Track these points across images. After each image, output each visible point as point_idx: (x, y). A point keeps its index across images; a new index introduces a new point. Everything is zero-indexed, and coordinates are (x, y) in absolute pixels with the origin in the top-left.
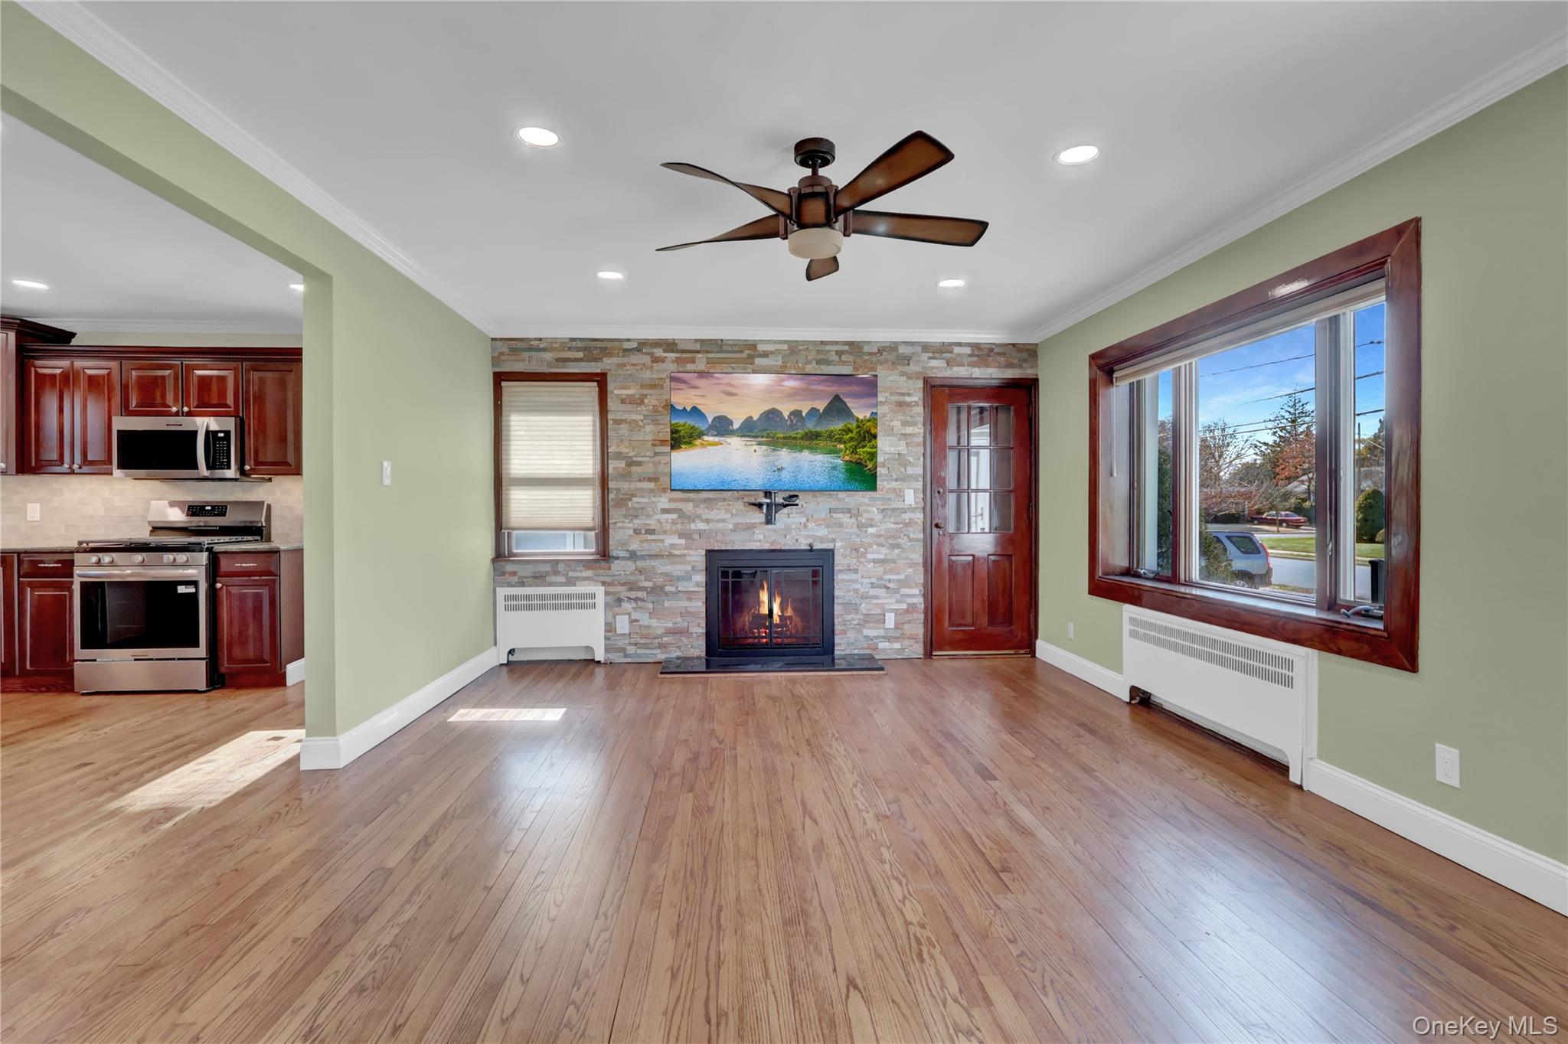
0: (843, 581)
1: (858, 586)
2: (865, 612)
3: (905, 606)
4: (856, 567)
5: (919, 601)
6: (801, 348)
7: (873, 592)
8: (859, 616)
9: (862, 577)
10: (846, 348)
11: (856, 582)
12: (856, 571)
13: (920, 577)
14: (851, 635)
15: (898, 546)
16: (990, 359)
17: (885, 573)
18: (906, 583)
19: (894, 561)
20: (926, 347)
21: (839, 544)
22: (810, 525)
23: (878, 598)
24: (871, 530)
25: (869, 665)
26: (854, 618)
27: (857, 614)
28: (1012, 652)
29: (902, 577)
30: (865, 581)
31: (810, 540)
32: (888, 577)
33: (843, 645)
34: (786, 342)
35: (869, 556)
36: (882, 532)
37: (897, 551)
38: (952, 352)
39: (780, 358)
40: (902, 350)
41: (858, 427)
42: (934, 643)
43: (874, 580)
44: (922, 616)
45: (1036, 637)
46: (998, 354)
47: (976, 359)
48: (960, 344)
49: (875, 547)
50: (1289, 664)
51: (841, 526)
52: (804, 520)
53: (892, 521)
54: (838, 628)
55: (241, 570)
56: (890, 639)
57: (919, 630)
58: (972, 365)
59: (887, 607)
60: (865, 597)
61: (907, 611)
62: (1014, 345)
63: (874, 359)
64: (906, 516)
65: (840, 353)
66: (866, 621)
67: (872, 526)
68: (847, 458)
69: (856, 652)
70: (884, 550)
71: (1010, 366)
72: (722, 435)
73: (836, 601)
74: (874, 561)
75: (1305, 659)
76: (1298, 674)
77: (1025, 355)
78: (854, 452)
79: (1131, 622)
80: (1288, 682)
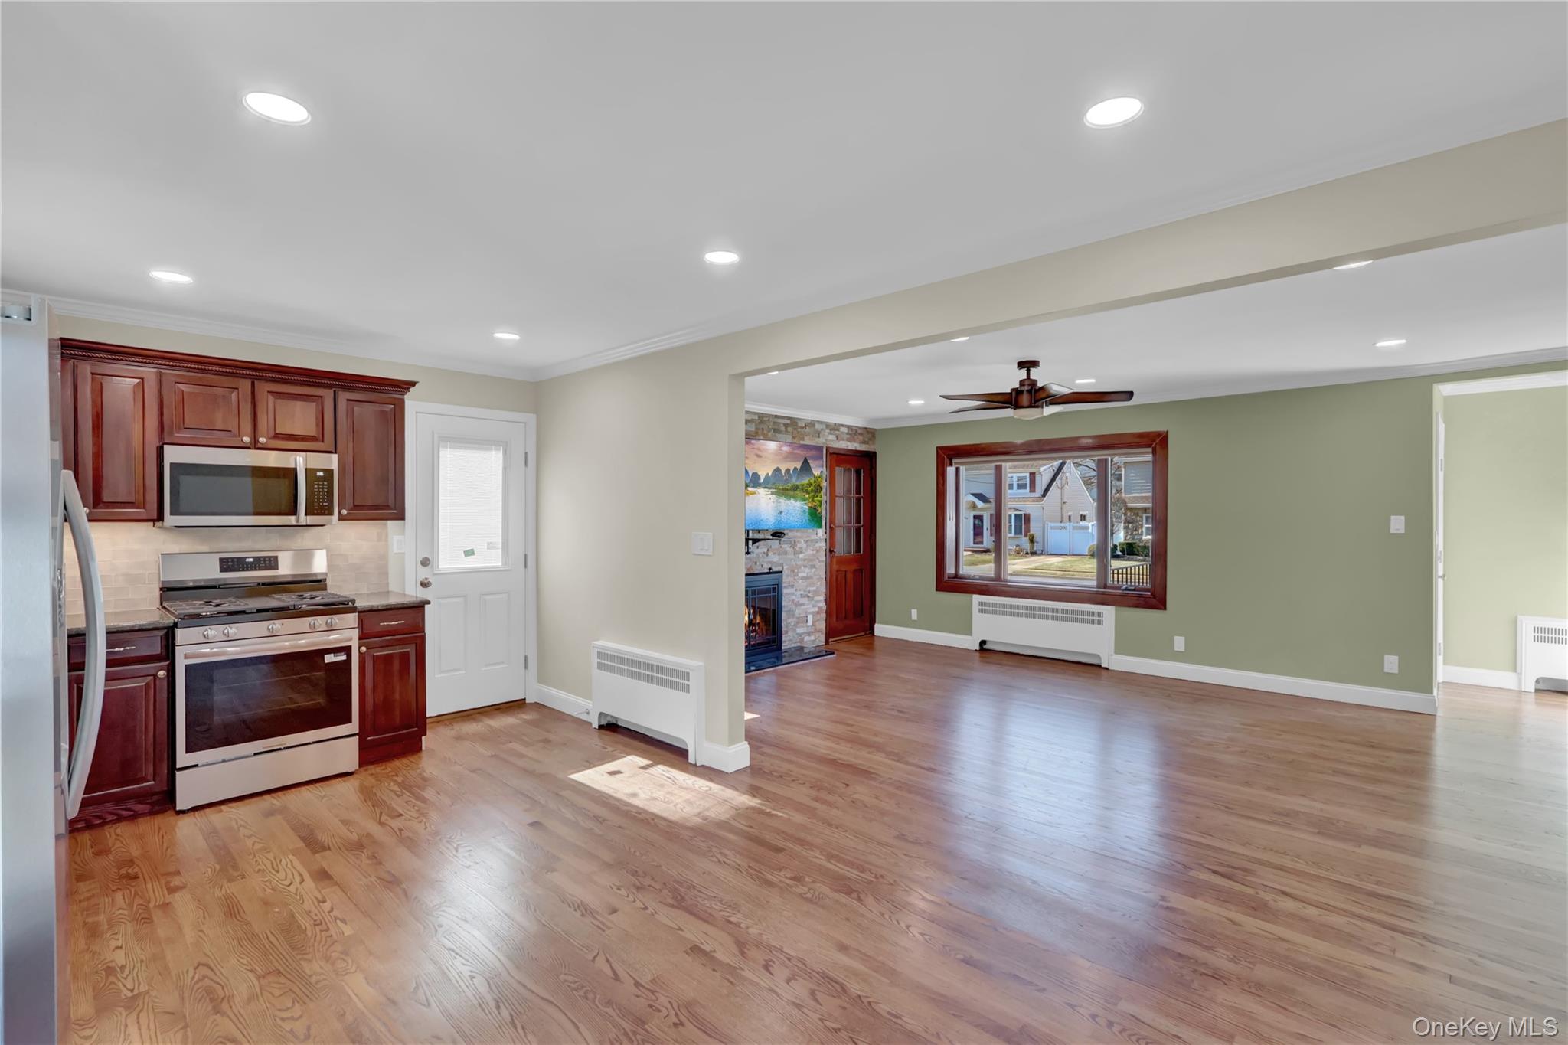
0: (787, 594)
1: (794, 597)
2: (798, 616)
3: (817, 609)
4: (792, 583)
5: (823, 605)
6: (765, 419)
7: (802, 600)
8: (795, 619)
9: (796, 590)
10: (789, 422)
11: (793, 594)
12: (792, 586)
13: (823, 589)
14: (790, 633)
15: (813, 566)
16: (856, 437)
17: (807, 586)
18: (816, 593)
19: (811, 577)
20: (828, 425)
21: (785, 567)
22: (770, 554)
23: (803, 604)
24: (801, 556)
25: (801, 655)
26: (792, 621)
27: (793, 618)
28: (863, 634)
29: (815, 588)
30: (798, 593)
31: (769, 566)
32: (808, 589)
33: (788, 641)
34: (755, 413)
35: (800, 575)
36: (806, 557)
37: (813, 570)
38: (838, 430)
39: (753, 425)
40: (817, 426)
41: (815, 482)
42: (831, 633)
43: (802, 592)
44: (825, 615)
45: (875, 622)
46: (859, 434)
47: (848, 436)
48: (843, 425)
49: (803, 568)
50: (1101, 615)
51: (786, 553)
52: (766, 550)
53: (811, 548)
54: (784, 629)
55: (390, 629)
56: (809, 634)
57: (822, 625)
58: (848, 440)
59: (808, 611)
60: (798, 605)
61: (818, 613)
62: (866, 428)
63: (803, 430)
64: (817, 545)
65: (786, 426)
66: (798, 623)
67: (801, 553)
69: (793, 645)
70: (807, 570)
71: (864, 442)
73: (783, 609)
74: (802, 578)
75: (1109, 612)
76: (1105, 619)
77: (870, 435)
78: (813, 501)
79: (981, 604)
80: (1101, 623)
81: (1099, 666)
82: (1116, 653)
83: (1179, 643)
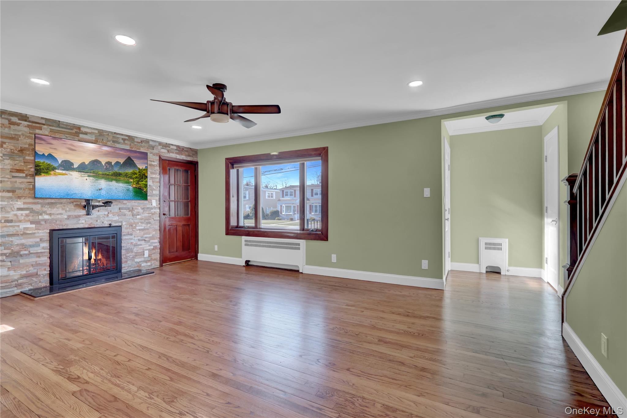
0: (126, 239)
1: (132, 241)
2: (136, 252)
3: (152, 247)
4: (131, 233)
5: (158, 245)
6: (105, 133)
7: (139, 243)
8: (133, 254)
9: (134, 237)
10: (127, 138)
11: (132, 239)
12: (131, 235)
13: (158, 235)
14: (129, 262)
15: (150, 223)
16: (183, 152)
17: (144, 234)
18: (152, 238)
19: (148, 229)
20: (160, 144)
21: (124, 223)
22: (110, 215)
23: (141, 245)
24: (138, 217)
25: (138, 274)
26: (131, 255)
27: (132, 253)
28: (190, 259)
29: (151, 235)
30: (136, 238)
31: (110, 222)
32: (145, 236)
33: (126, 267)
34: (97, 129)
35: (138, 228)
36: (143, 218)
37: (149, 225)
38: (170, 147)
39: (94, 136)
40: (151, 143)
41: (139, 172)
42: (164, 260)
43: (139, 238)
44: (159, 250)
45: (198, 253)
46: (186, 151)
47: (178, 151)
48: (172, 145)
49: (140, 224)
50: (299, 244)
51: (125, 215)
52: (106, 213)
53: (147, 212)
54: (123, 260)
56: (146, 262)
57: (157, 256)
58: (176, 153)
59: (145, 248)
60: (136, 245)
61: (153, 249)
62: (190, 148)
63: (138, 144)
64: (153, 211)
65: (124, 140)
66: (136, 256)
67: (138, 215)
68: (134, 186)
69: (132, 269)
70: (144, 225)
71: (189, 156)
72: (67, 170)
73: (123, 248)
74: (139, 230)
75: (302, 243)
76: (301, 247)
77: (194, 153)
78: (138, 183)
79: (246, 241)
80: (299, 249)
81: (298, 271)
82: (307, 264)
83: (334, 258)
